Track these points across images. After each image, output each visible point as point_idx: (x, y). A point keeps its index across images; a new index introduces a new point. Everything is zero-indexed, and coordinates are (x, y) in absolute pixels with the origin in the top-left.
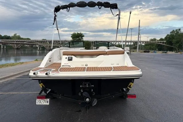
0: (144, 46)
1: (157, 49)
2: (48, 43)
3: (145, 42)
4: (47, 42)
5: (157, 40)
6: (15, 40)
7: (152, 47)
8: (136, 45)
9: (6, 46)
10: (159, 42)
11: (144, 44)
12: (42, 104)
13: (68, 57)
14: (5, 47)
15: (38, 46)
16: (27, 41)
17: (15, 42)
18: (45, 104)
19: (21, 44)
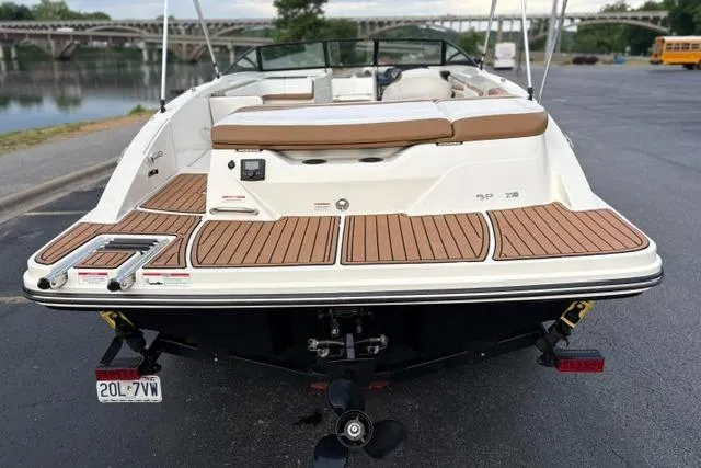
0: (575, 35)
1: (628, 49)
2: (183, 32)
3: (582, 19)
4: (180, 27)
5: (633, 10)
6: (48, 23)
7: (607, 40)
8: (541, 34)
9: (17, 47)
10: (640, 15)
11: (574, 29)
12: (126, 399)
13: (243, 162)
14: (14, 54)
15: (141, 45)
16: (95, 26)
17: (50, 31)
18: (141, 397)
19: (76, 37)
